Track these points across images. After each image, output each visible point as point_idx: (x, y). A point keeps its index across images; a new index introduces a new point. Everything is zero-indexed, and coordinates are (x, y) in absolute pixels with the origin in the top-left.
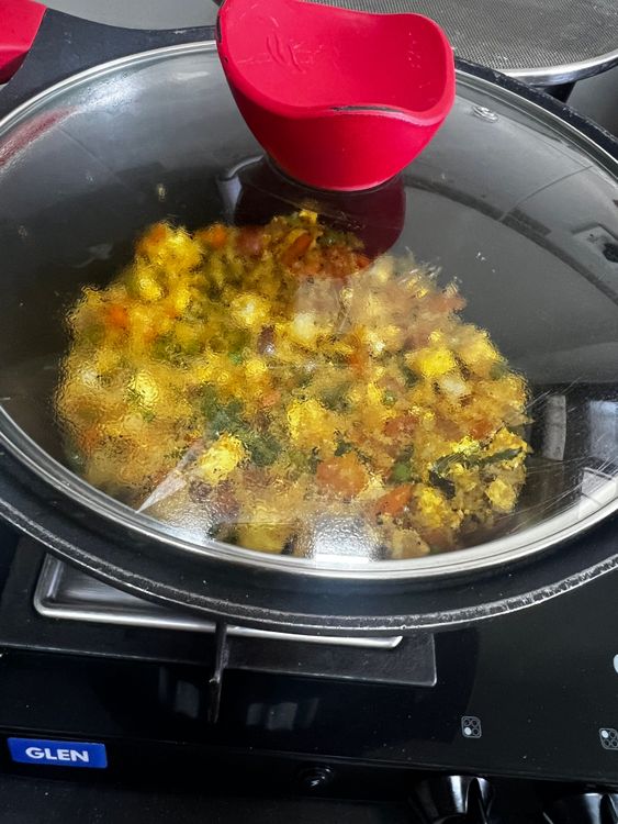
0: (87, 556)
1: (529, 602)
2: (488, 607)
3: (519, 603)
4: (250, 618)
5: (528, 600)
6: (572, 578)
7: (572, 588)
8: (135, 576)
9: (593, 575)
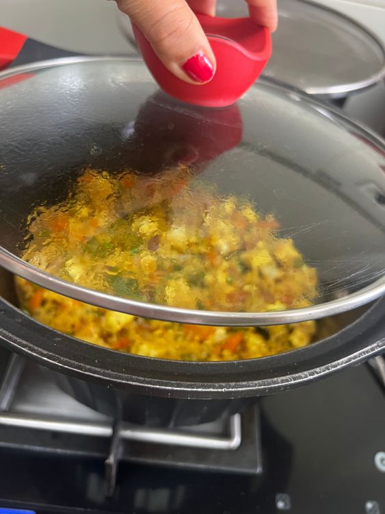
0: (19, 340)
1: (306, 377)
2: (280, 379)
3: (300, 377)
4: (124, 382)
5: (306, 376)
6: (334, 363)
7: (333, 369)
8: (50, 354)
9: (347, 362)
